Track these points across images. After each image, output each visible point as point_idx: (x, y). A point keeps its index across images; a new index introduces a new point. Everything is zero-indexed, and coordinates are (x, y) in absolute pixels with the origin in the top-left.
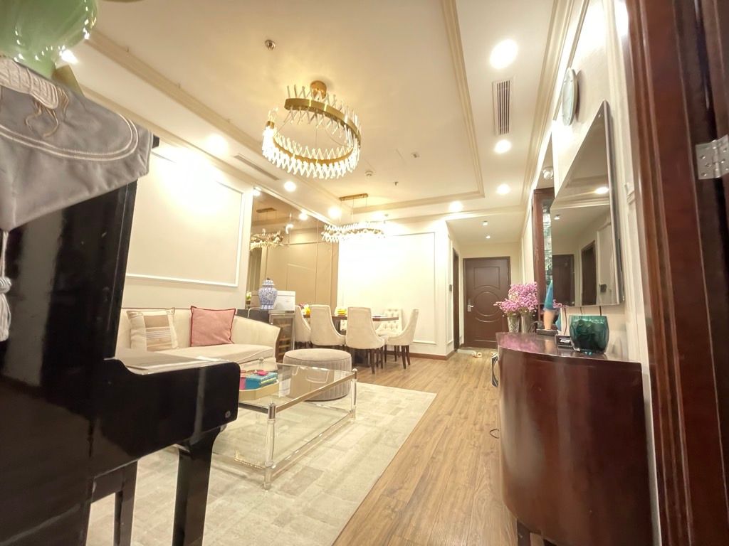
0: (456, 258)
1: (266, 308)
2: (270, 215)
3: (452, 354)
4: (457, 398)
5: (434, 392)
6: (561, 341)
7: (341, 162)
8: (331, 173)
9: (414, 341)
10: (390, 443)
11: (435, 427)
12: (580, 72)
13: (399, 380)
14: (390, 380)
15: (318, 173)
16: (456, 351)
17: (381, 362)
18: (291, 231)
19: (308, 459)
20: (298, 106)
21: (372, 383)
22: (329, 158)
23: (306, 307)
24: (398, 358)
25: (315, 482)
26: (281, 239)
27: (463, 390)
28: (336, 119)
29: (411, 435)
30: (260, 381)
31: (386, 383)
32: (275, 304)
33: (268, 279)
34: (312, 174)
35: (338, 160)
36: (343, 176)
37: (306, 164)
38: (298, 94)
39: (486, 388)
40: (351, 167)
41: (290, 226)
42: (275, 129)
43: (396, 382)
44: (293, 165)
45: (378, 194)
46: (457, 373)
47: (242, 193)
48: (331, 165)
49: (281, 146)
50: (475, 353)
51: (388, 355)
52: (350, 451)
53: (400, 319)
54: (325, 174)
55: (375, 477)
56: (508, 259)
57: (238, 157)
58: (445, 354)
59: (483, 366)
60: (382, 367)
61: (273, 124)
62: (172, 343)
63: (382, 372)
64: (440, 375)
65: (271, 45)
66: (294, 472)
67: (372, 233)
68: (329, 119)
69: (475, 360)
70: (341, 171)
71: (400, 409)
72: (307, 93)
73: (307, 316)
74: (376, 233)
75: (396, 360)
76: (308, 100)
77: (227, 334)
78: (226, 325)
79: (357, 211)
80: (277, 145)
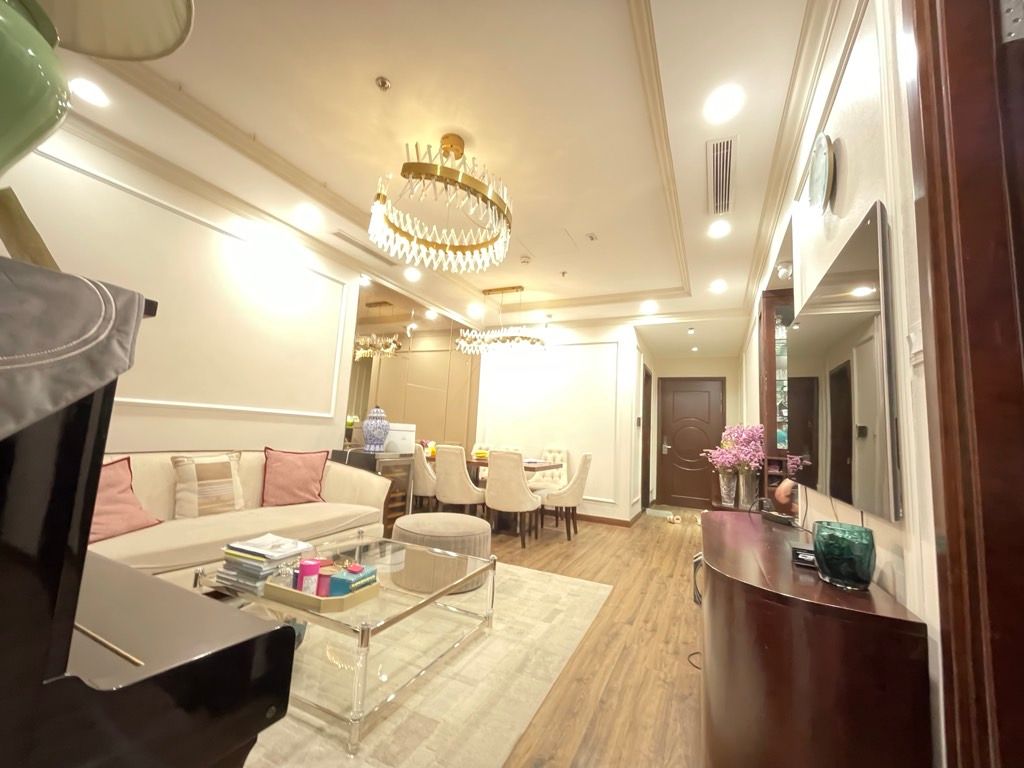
0: (647, 377)
1: (372, 448)
2: (384, 311)
3: (638, 517)
4: (643, 593)
5: (609, 584)
6: (800, 557)
7: (483, 250)
8: (468, 265)
9: (584, 497)
10: (541, 672)
11: (608, 645)
12: (838, 140)
13: (559, 560)
14: (546, 560)
15: (450, 265)
16: (644, 511)
17: (536, 528)
18: (415, 333)
19: (419, 698)
20: (420, 174)
21: (520, 564)
22: (466, 243)
23: (432, 445)
24: (560, 522)
25: (425, 743)
26: (399, 347)
27: (652, 579)
28: (475, 193)
29: (572, 659)
30: (350, 583)
31: (540, 564)
32: (386, 442)
33: (377, 407)
34: (441, 265)
35: (478, 246)
36: (485, 270)
37: (432, 251)
38: (421, 157)
39: (685, 578)
40: (498, 258)
41: (414, 326)
42: (389, 202)
43: (555, 564)
44: (414, 252)
45: (538, 287)
46: (644, 551)
47: (343, 284)
48: (468, 253)
49: (397, 226)
50: (672, 517)
51: (546, 516)
52: (481, 685)
53: (565, 465)
54: (459, 266)
55: (514, 737)
56: (722, 381)
57: (339, 235)
58: (628, 519)
59: (682, 539)
60: (536, 537)
61: (385, 198)
62: (236, 502)
63: (537, 545)
64: (618, 553)
65: (384, 84)
66: (395, 723)
67: (528, 342)
68: (465, 193)
69: (671, 527)
70: (483, 263)
71: (557, 612)
72: (433, 154)
73: (431, 459)
74: (533, 343)
75: (557, 525)
76: (436, 166)
77: (315, 488)
78: (314, 475)
79: (507, 309)
80: (392, 225)
